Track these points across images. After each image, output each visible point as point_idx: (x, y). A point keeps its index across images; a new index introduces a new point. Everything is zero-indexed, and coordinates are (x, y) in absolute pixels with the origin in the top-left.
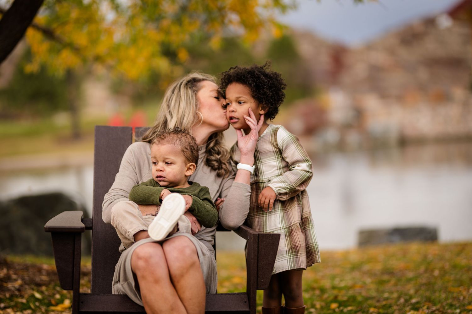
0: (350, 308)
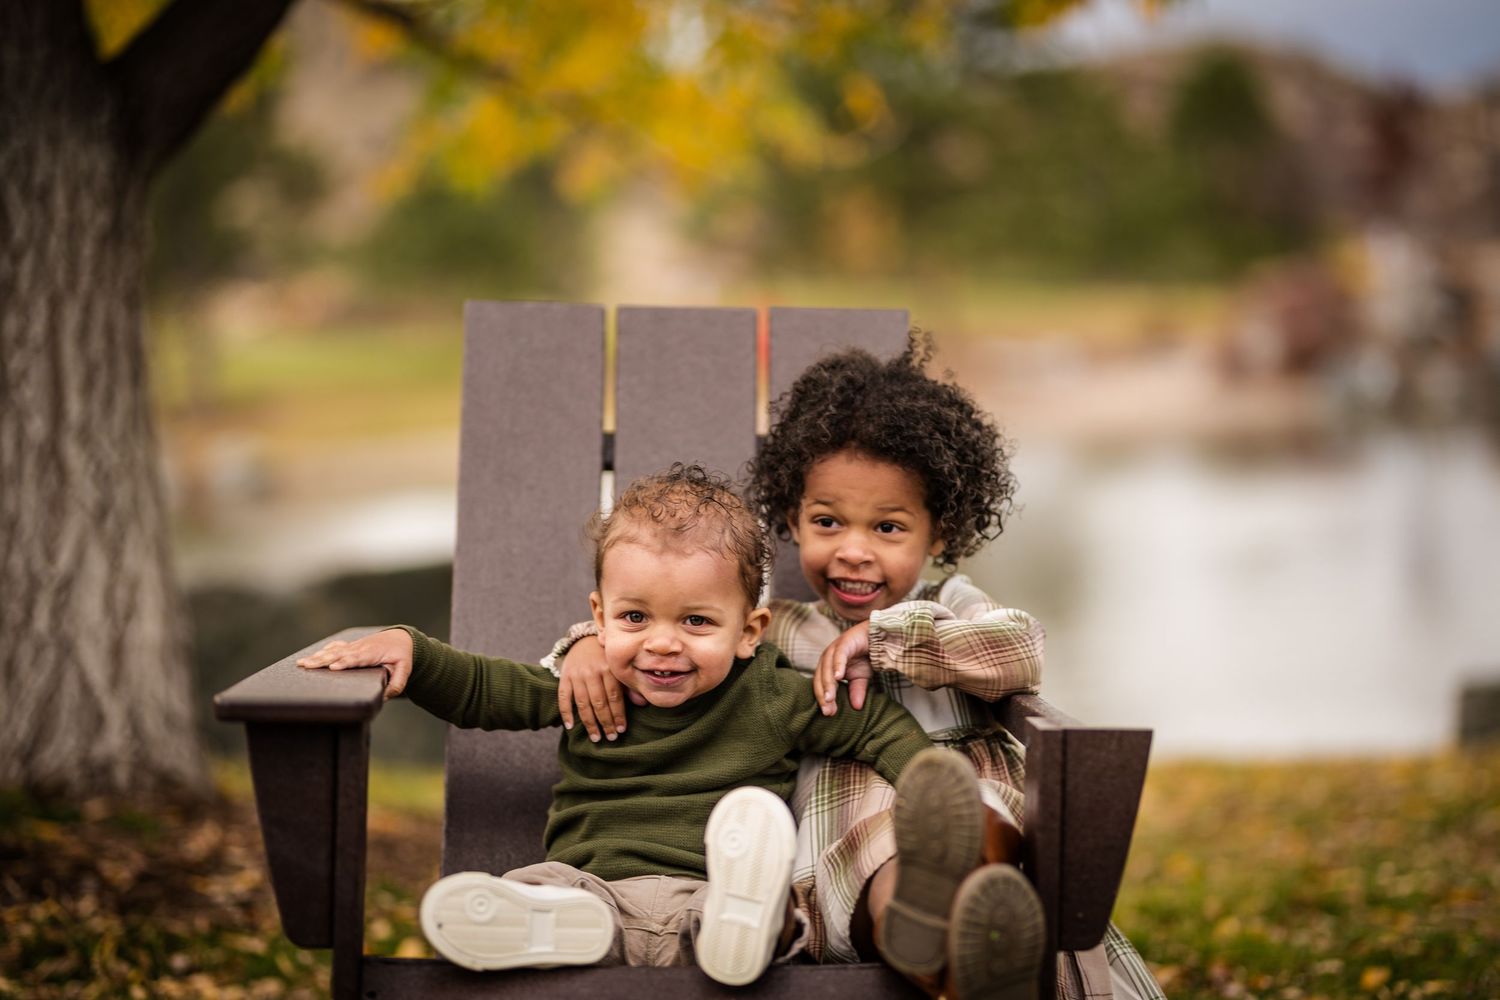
0: (1432, 987)
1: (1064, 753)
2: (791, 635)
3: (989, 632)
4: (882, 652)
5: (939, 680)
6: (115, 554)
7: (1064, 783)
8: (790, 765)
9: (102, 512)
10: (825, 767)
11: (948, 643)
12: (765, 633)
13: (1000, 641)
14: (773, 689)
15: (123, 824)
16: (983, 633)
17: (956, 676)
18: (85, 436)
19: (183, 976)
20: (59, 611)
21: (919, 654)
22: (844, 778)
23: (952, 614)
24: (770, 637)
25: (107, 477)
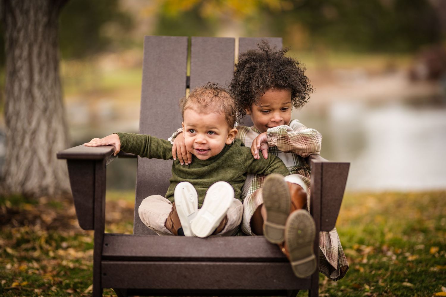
1: (322, 170)
2: (244, 136)
3: (304, 135)
4: (271, 140)
5: (288, 149)
6: (49, 123)
7: (322, 179)
8: (244, 177)
9: (45, 110)
10: (255, 178)
11: (291, 138)
12: (236, 136)
13: (307, 137)
14: (240, 153)
15: (51, 205)
16: (302, 135)
17: (293, 147)
18: (40, 86)
19: (66, 249)
20: (32, 140)
21: (282, 140)
22: (260, 182)
23: (292, 130)
24: (237, 137)
25: (47, 99)
